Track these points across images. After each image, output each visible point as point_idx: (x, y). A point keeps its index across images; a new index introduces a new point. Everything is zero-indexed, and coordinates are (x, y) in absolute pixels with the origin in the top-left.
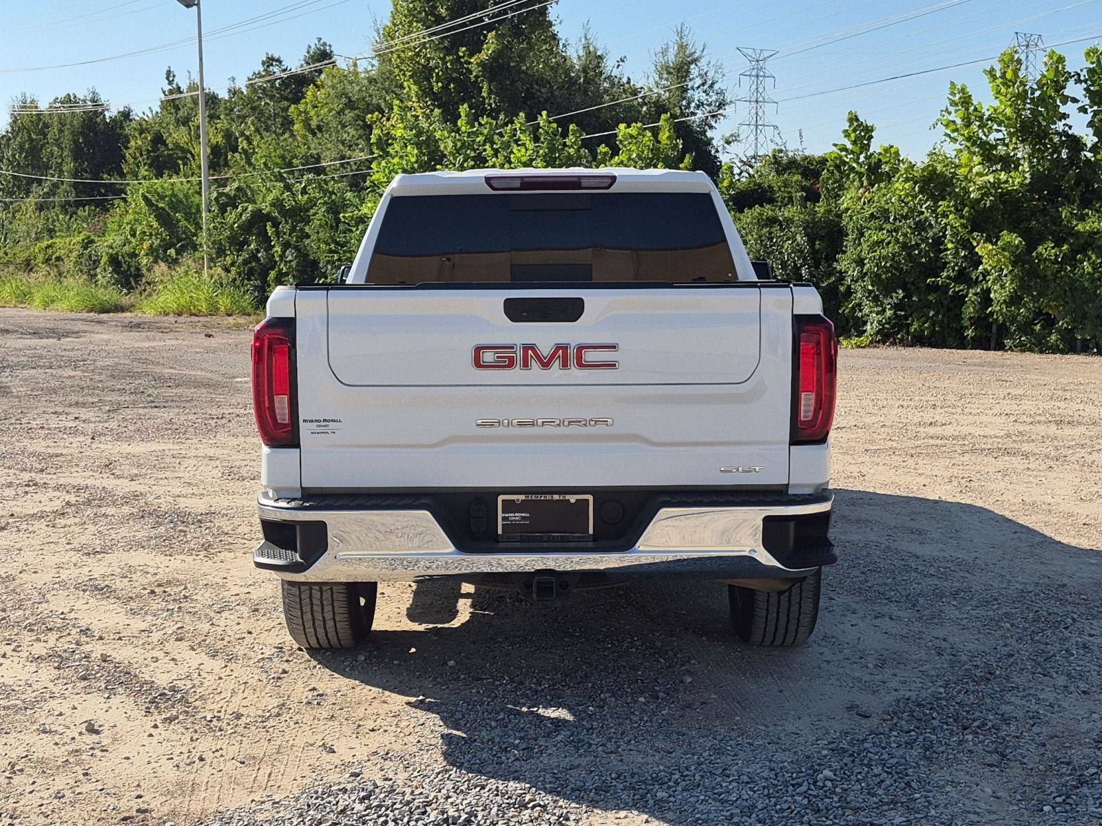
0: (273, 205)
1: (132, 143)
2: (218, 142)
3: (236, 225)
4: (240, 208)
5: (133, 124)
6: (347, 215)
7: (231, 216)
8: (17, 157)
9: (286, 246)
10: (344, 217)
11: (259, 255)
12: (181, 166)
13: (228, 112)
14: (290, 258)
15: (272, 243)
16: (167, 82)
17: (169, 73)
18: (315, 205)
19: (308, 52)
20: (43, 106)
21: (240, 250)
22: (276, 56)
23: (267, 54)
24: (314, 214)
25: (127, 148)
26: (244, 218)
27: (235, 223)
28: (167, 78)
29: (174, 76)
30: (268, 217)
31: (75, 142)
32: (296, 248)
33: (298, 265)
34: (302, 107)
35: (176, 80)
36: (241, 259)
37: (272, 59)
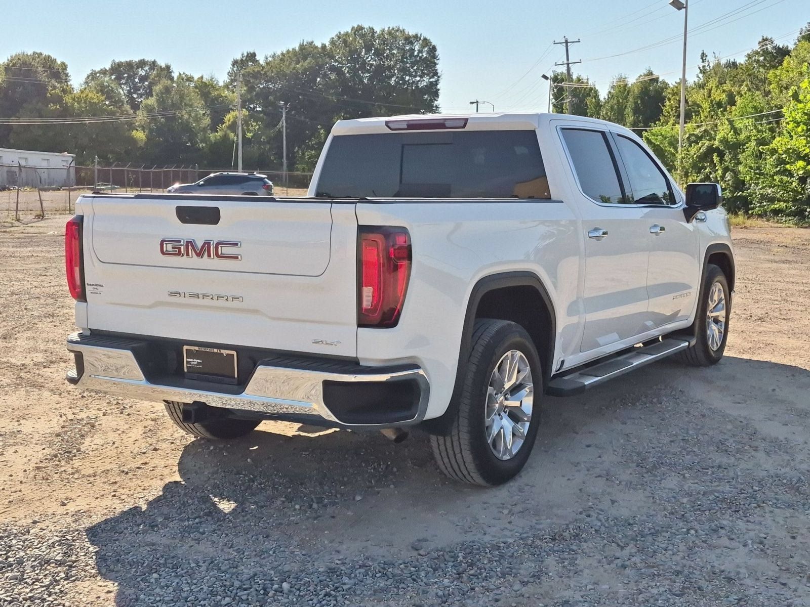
0: (721, 141)
1: (668, 103)
2: (720, 100)
3: (695, 156)
4: (700, 144)
5: (669, 91)
6: (765, 147)
7: (693, 150)
8: (609, 114)
9: (726, 170)
10: (762, 148)
11: (711, 176)
12: (694, 117)
13: (731, 78)
14: (729, 178)
15: (717, 168)
16: (701, 60)
17: (703, 54)
18: (750, 141)
19: (801, 34)
20: (632, 81)
21: (699, 172)
22: (769, 37)
23: (763, 36)
24: (747, 148)
25: (664, 106)
26: (701, 151)
27: (695, 154)
28: (702, 58)
29: (706, 56)
30: (717, 150)
31: (636, 103)
32: (733, 171)
33: (733, 183)
34: (778, 72)
35: (707, 58)
36: (699, 178)
37: (766, 39)
